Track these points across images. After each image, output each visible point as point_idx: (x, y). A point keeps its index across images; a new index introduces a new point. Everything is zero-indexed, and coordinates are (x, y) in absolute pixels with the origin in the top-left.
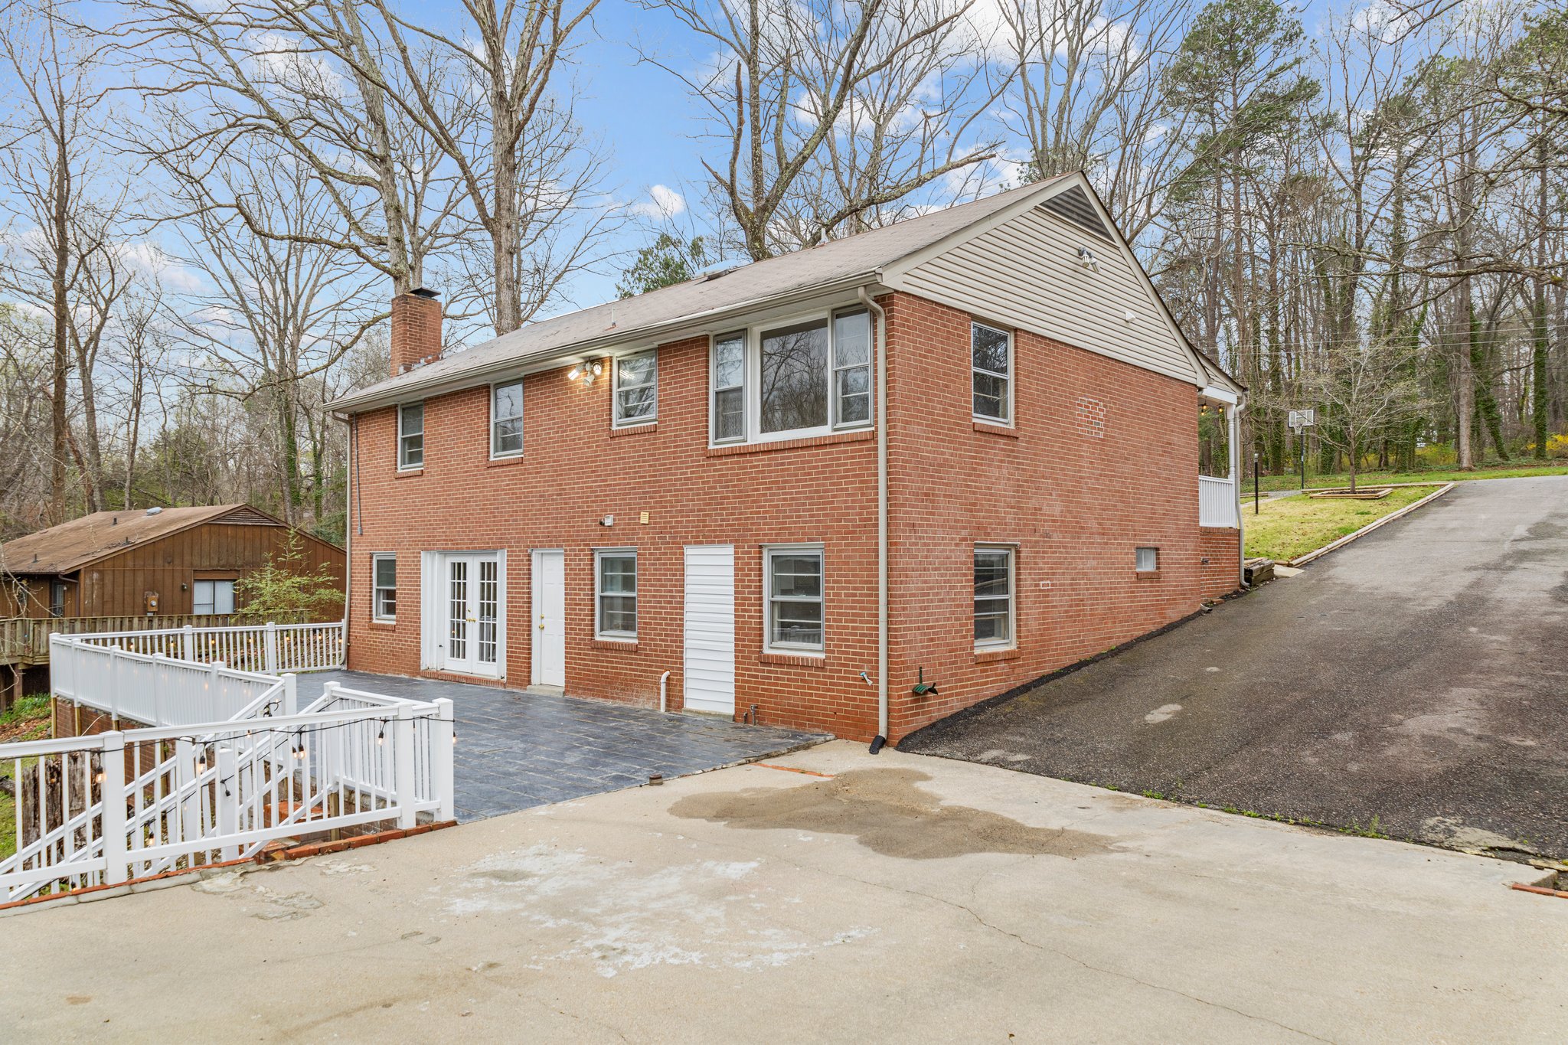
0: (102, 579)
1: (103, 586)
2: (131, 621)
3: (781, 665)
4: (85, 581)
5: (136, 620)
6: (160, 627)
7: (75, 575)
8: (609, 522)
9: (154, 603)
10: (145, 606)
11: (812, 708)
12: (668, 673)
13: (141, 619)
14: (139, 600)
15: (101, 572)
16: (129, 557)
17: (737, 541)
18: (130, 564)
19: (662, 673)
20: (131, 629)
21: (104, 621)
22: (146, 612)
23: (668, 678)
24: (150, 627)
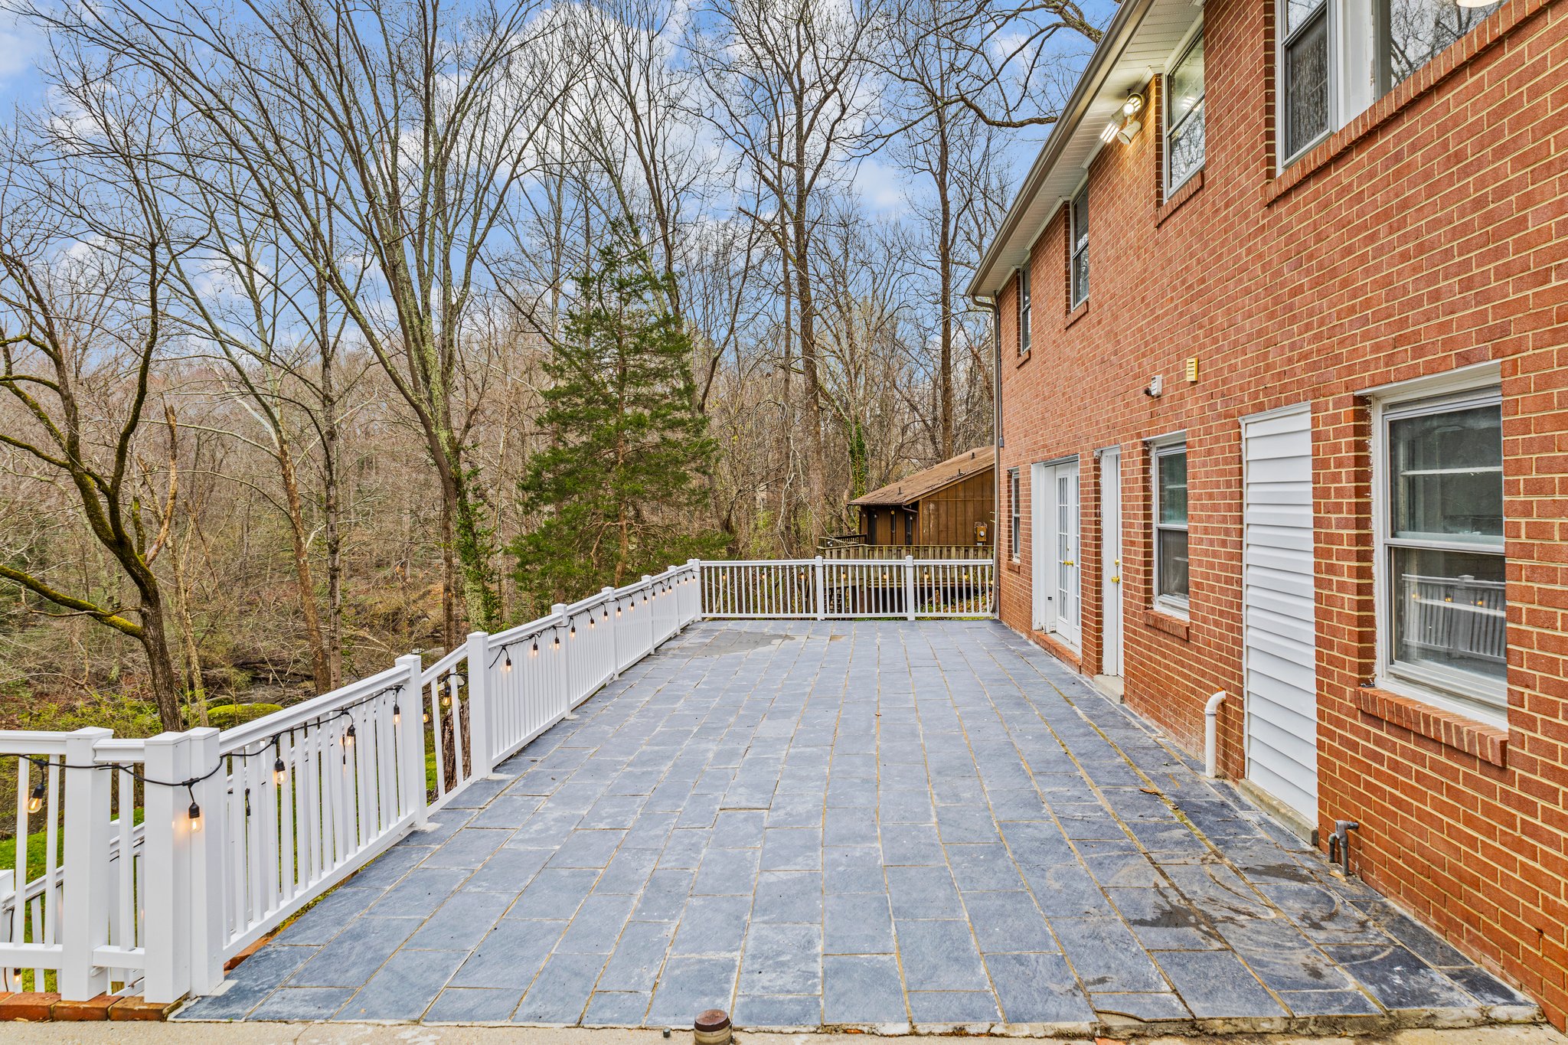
0: (937, 509)
1: (938, 517)
2: (949, 551)
3: (1403, 731)
4: (923, 512)
5: (953, 550)
6: (976, 556)
7: (915, 505)
8: (1156, 388)
9: (982, 533)
10: (975, 536)
11: (1475, 883)
12: (1221, 695)
13: (958, 549)
14: (970, 530)
15: (937, 503)
16: (960, 488)
17: (1316, 393)
18: (961, 494)
19: (1213, 691)
20: (949, 557)
21: (926, 550)
22: (976, 542)
23: (1223, 705)
24: (966, 557)
